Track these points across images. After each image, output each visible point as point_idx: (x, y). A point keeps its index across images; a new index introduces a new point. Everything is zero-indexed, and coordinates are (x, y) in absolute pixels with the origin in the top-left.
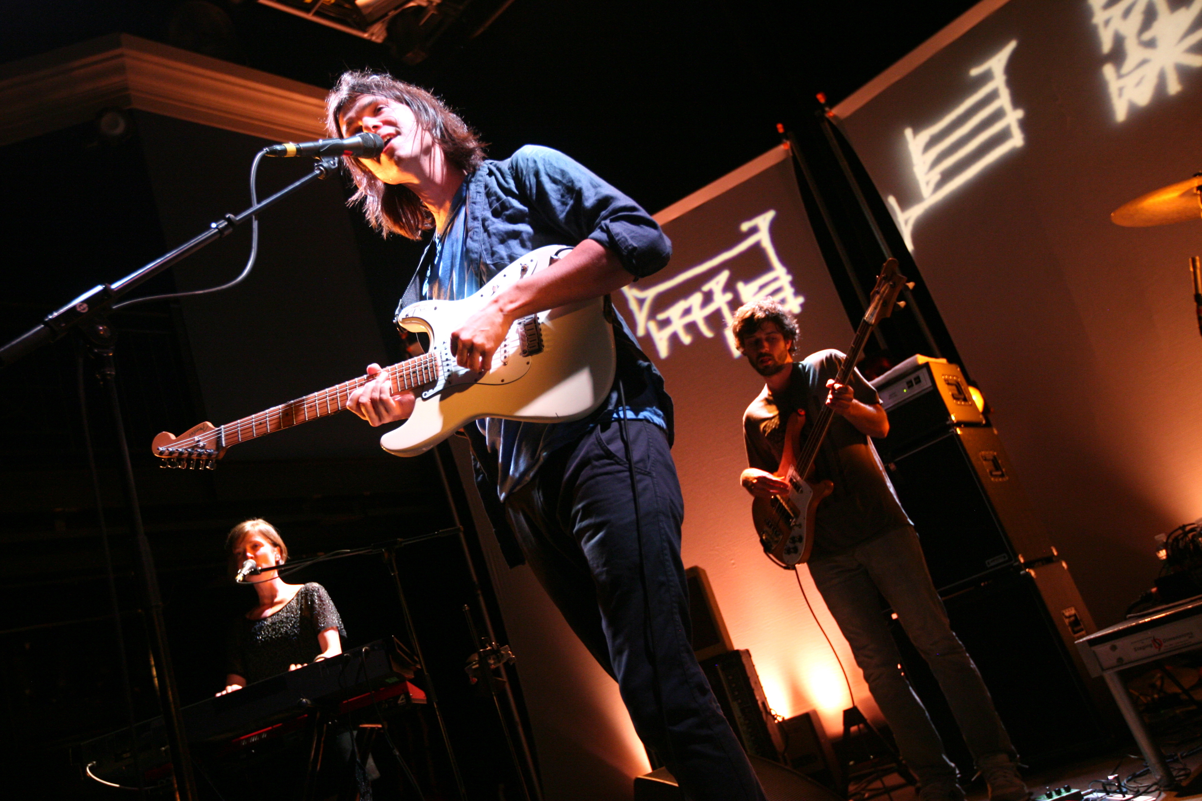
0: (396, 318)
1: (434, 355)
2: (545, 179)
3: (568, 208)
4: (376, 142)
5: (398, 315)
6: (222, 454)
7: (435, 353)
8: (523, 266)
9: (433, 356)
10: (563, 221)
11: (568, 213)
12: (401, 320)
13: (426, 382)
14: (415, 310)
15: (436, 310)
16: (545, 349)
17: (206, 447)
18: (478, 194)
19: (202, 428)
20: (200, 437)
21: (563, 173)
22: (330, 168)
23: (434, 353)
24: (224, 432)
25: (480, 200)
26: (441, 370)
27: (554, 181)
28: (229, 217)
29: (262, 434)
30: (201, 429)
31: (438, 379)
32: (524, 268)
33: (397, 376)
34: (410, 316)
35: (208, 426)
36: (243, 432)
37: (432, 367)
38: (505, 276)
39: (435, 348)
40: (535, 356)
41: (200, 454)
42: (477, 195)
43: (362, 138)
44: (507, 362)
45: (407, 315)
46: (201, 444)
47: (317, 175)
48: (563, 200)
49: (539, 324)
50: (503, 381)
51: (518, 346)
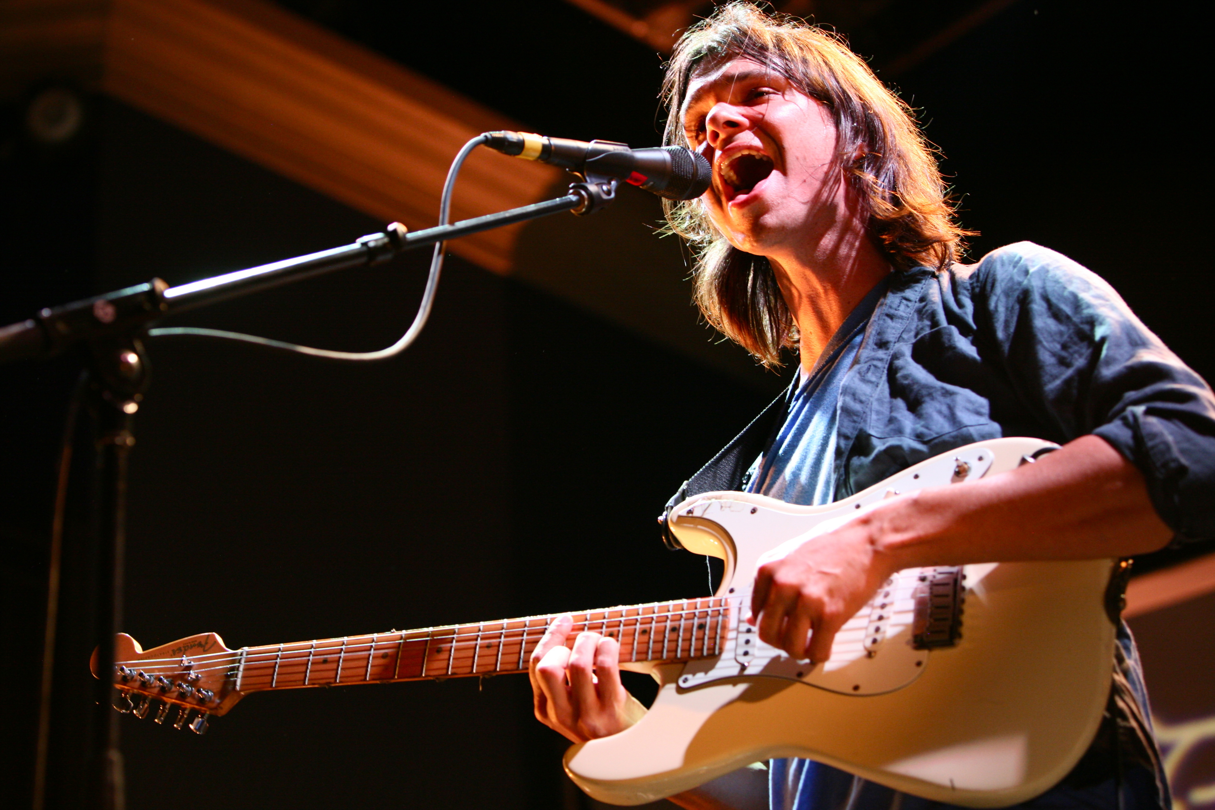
0: (665, 513)
1: (726, 604)
2: (1038, 306)
3: (1069, 372)
4: (697, 169)
5: (672, 508)
6: (228, 705)
7: (729, 600)
8: (960, 464)
9: (723, 604)
10: (1051, 396)
11: (1068, 382)
12: (675, 519)
13: (695, 654)
14: (709, 505)
15: (755, 514)
16: (963, 645)
17: (201, 683)
18: (904, 301)
19: (203, 643)
20: (194, 660)
21: (1076, 303)
22: (598, 196)
23: (726, 599)
24: (245, 662)
25: (904, 315)
26: (732, 639)
27: (1055, 313)
28: (395, 231)
29: (321, 681)
30: (200, 645)
31: (720, 653)
32: (961, 469)
33: (635, 630)
34: (697, 513)
35: (216, 642)
36: (285, 670)
37: (714, 628)
38: (916, 477)
39: (732, 591)
40: (938, 654)
41: (182, 696)
42: (900, 303)
43: (671, 155)
44: (875, 652)
45: (690, 512)
46: (193, 674)
47: (570, 204)
48: (1064, 354)
49: (963, 588)
50: (856, 688)
51: (906, 625)
